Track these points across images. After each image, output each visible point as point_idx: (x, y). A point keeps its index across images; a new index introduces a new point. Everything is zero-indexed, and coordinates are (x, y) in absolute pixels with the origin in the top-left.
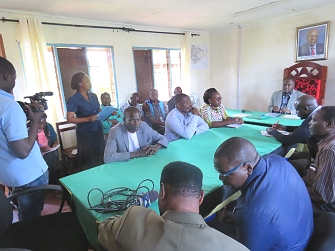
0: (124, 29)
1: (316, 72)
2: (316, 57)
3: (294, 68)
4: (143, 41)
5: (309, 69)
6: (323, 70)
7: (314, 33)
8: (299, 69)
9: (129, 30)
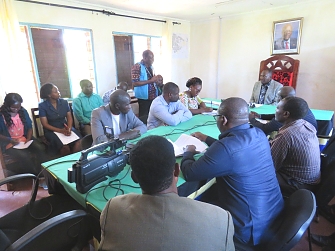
0: (103, 12)
1: (289, 65)
2: (290, 51)
3: (269, 61)
4: (124, 27)
5: (283, 62)
6: (295, 64)
7: (289, 28)
8: (275, 62)
9: (109, 13)
